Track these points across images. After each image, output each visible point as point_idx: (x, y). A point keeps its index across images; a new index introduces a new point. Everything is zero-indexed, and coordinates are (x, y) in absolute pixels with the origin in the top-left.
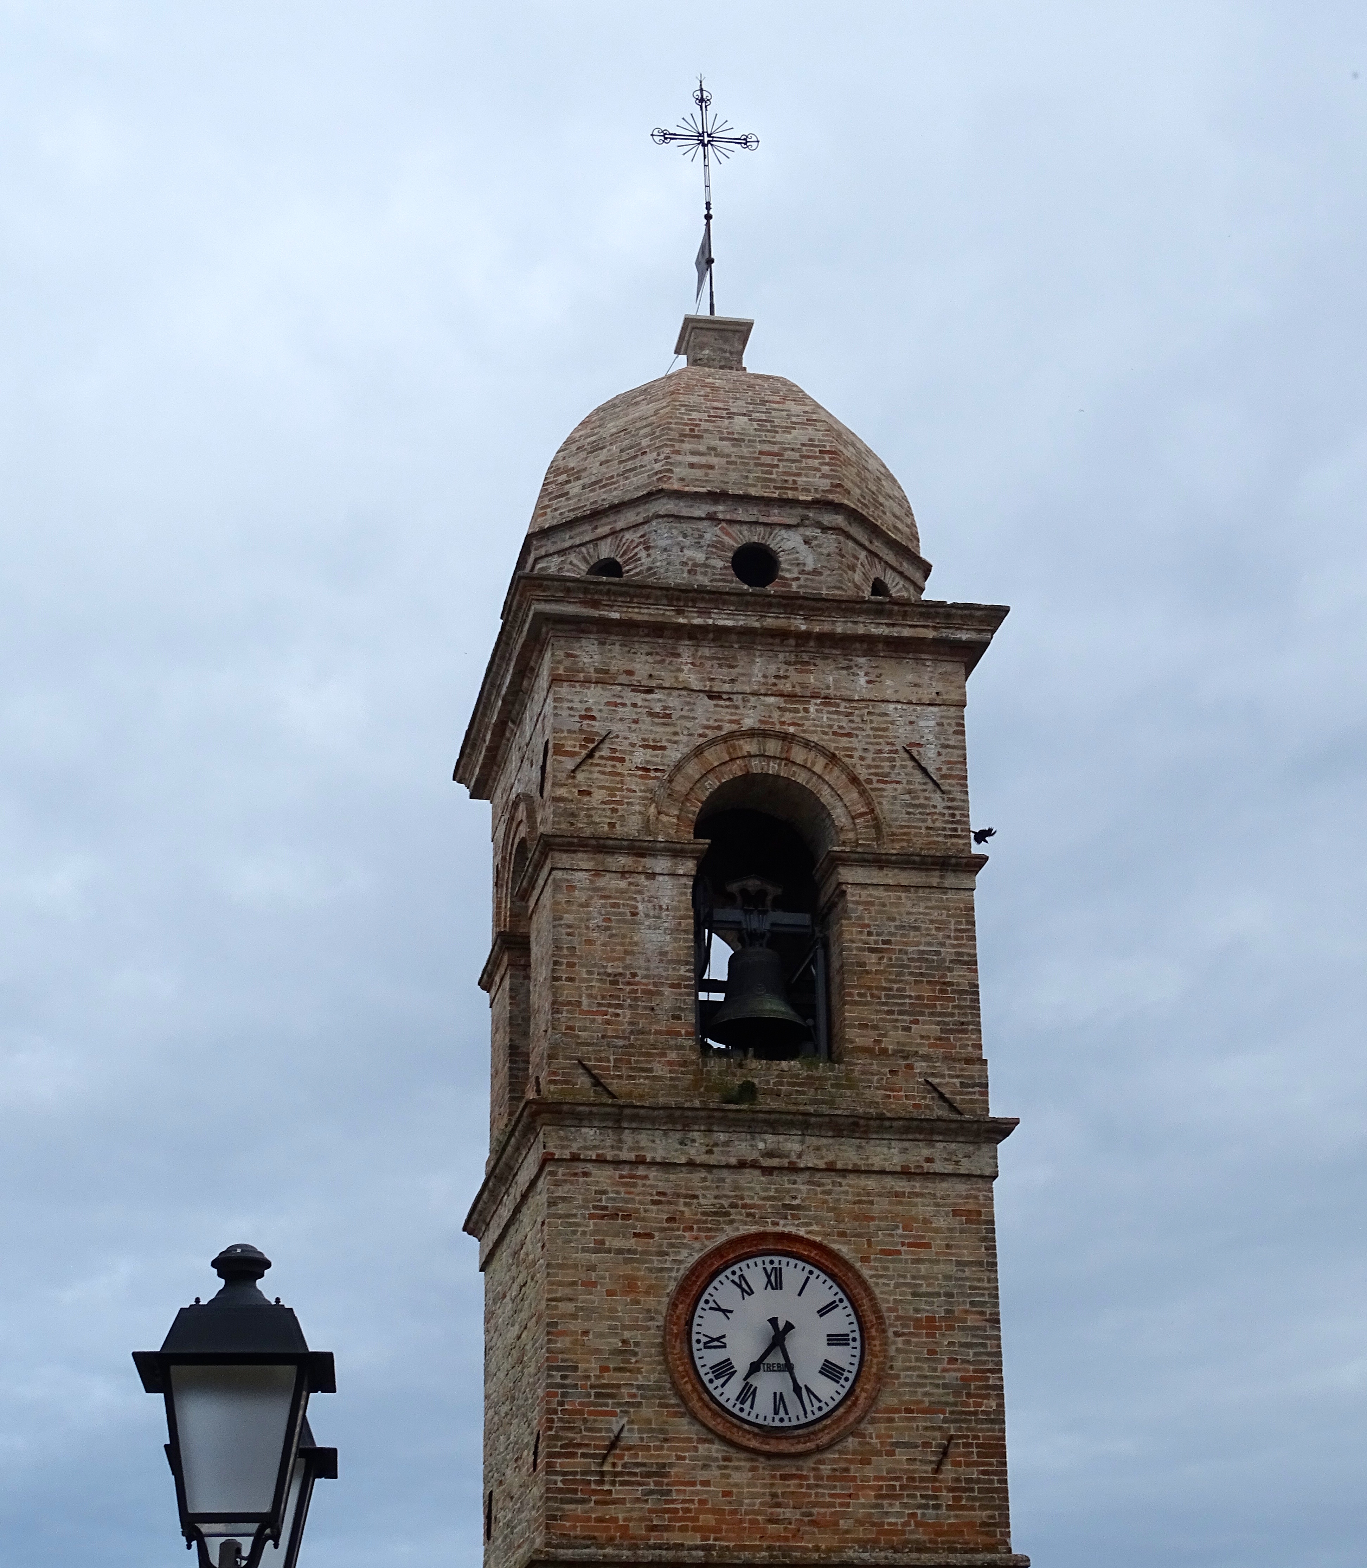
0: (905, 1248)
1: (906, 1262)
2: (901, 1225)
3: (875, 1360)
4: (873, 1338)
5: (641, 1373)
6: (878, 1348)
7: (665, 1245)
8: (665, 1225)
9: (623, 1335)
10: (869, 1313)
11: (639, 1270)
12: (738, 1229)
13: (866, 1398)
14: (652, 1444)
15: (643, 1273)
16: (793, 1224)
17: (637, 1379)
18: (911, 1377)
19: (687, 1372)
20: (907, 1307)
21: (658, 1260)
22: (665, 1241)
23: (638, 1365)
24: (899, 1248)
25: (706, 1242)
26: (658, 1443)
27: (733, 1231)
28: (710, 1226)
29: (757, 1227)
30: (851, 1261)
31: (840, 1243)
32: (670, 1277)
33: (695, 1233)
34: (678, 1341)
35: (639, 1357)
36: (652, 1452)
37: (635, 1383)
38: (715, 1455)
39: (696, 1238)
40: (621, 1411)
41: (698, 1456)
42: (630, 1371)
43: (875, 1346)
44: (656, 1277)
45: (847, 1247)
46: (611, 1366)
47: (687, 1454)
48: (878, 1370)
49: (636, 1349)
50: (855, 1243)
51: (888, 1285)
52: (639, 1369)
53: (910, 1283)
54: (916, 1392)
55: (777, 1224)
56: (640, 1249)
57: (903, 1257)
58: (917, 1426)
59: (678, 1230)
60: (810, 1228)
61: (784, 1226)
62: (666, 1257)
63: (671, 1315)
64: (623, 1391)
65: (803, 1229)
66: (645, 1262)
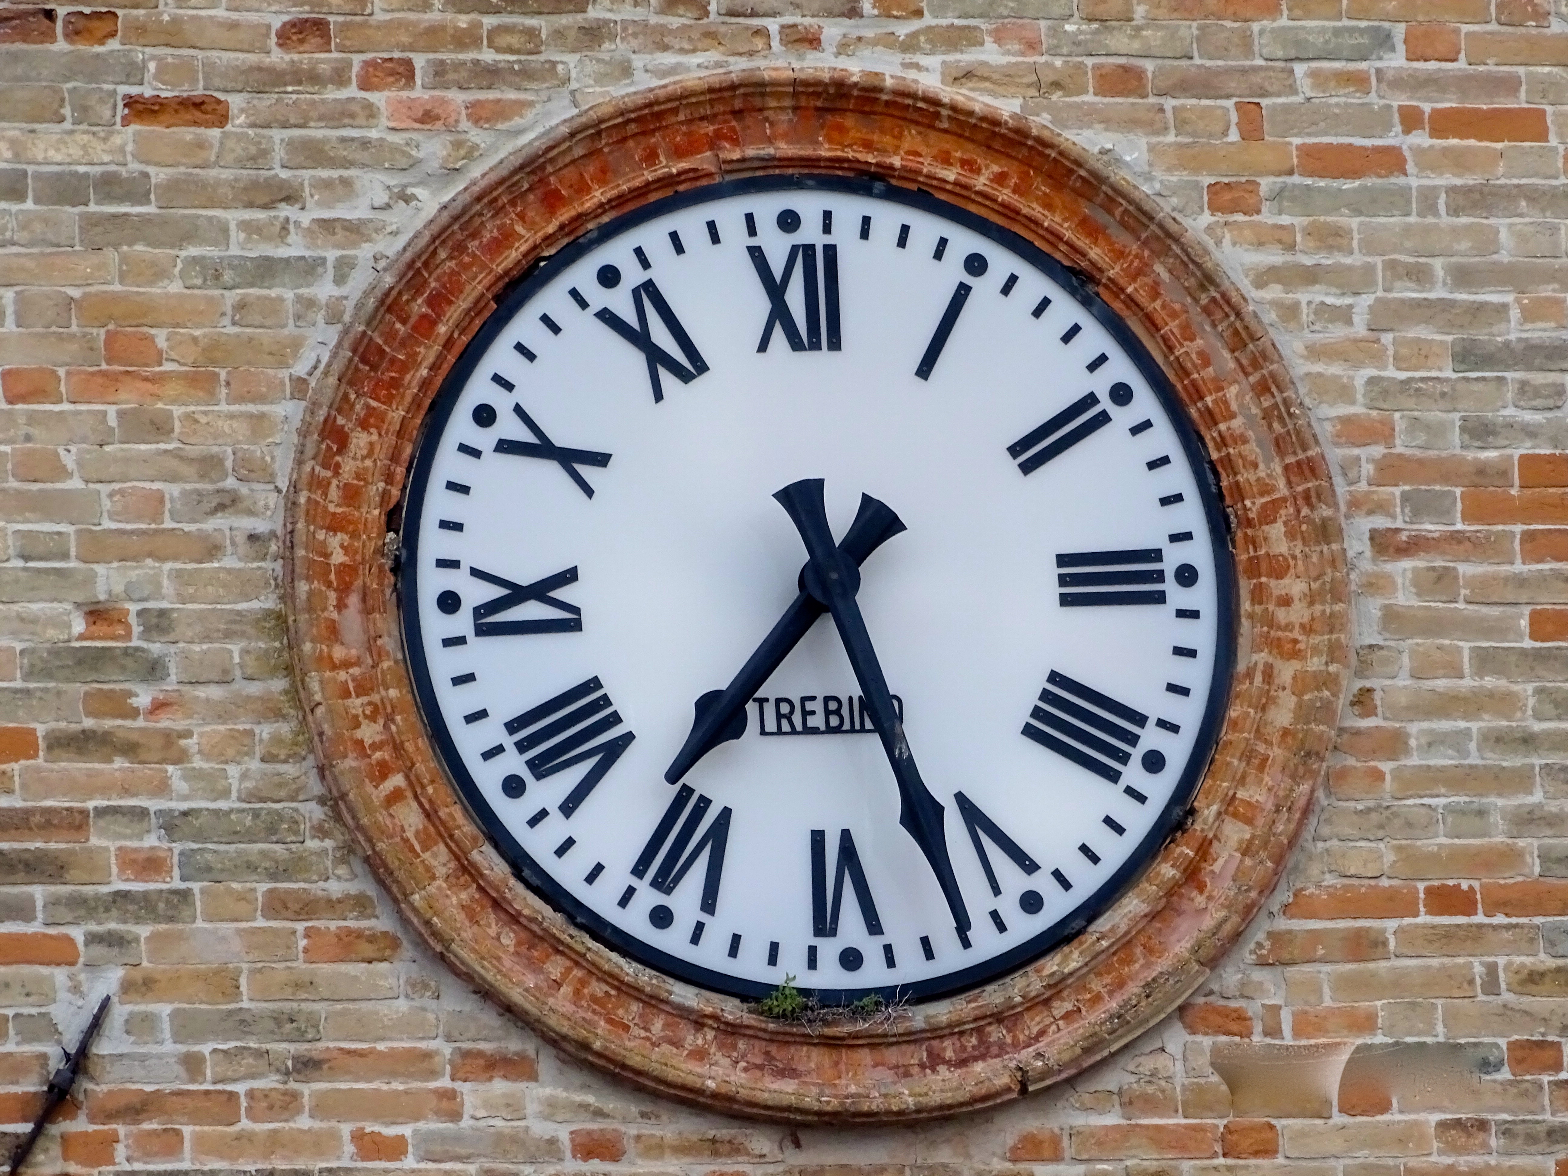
0: (1421, 139)
1: (1428, 206)
2: (1399, 31)
3: (1286, 671)
4: (1279, 570)
5: (181, 757)
6: (1298, 613)
7: (279, 154)
8: (278, 57)
9: (91, 579)
10: (1252, 450)
11: (160, 273)
12: (626, 70)
13: (1246, 850)
14: (240, 1088)
15: (175, 287)
16: (889, 41)
17: (162, 788)
18: (1456, 741)
19: (398, 748)
20: (1435, 415)
21: (244, 226)
22: (278, 135)
23: (165, 722)
24: (1394, 138)
25: (476, 136)
26: (270, 1082)
27: (601, 79)
28: (488, 56)
29: (713, 56)
30: (1165, 208)
31: (1108, 122)
32: (310, 303)
33: (419, 93)
34: (354, 600)
35: (171, 684)
36: (245, 1124)
37: (153, 805)
38: (540, 1129)
39: (427, 117)
40: (93, 939)
41: (458, 1138)
42: (130, 749)
43: (1286, 601)
44: (241, 306)
45: (1143, 142)
46: (41, 730)
47: (406, 1130)
48: (1304, 713)
49: (156, 648)
50: (1181, 123)
51: (1344, 315)
52: (169, 738)
53: (1446, 305)
54: (1481, 813)
55: (813, 41)
56: (158, 175)
57: (1414, 181)
58: (1492, 970)
59: (340, 78)
60: (968, 57)
61: (844, 47)
62: (285, 211)
63: (318, 484)
64: (95, 841)
65: (934, 61)
66: (189, 235)
